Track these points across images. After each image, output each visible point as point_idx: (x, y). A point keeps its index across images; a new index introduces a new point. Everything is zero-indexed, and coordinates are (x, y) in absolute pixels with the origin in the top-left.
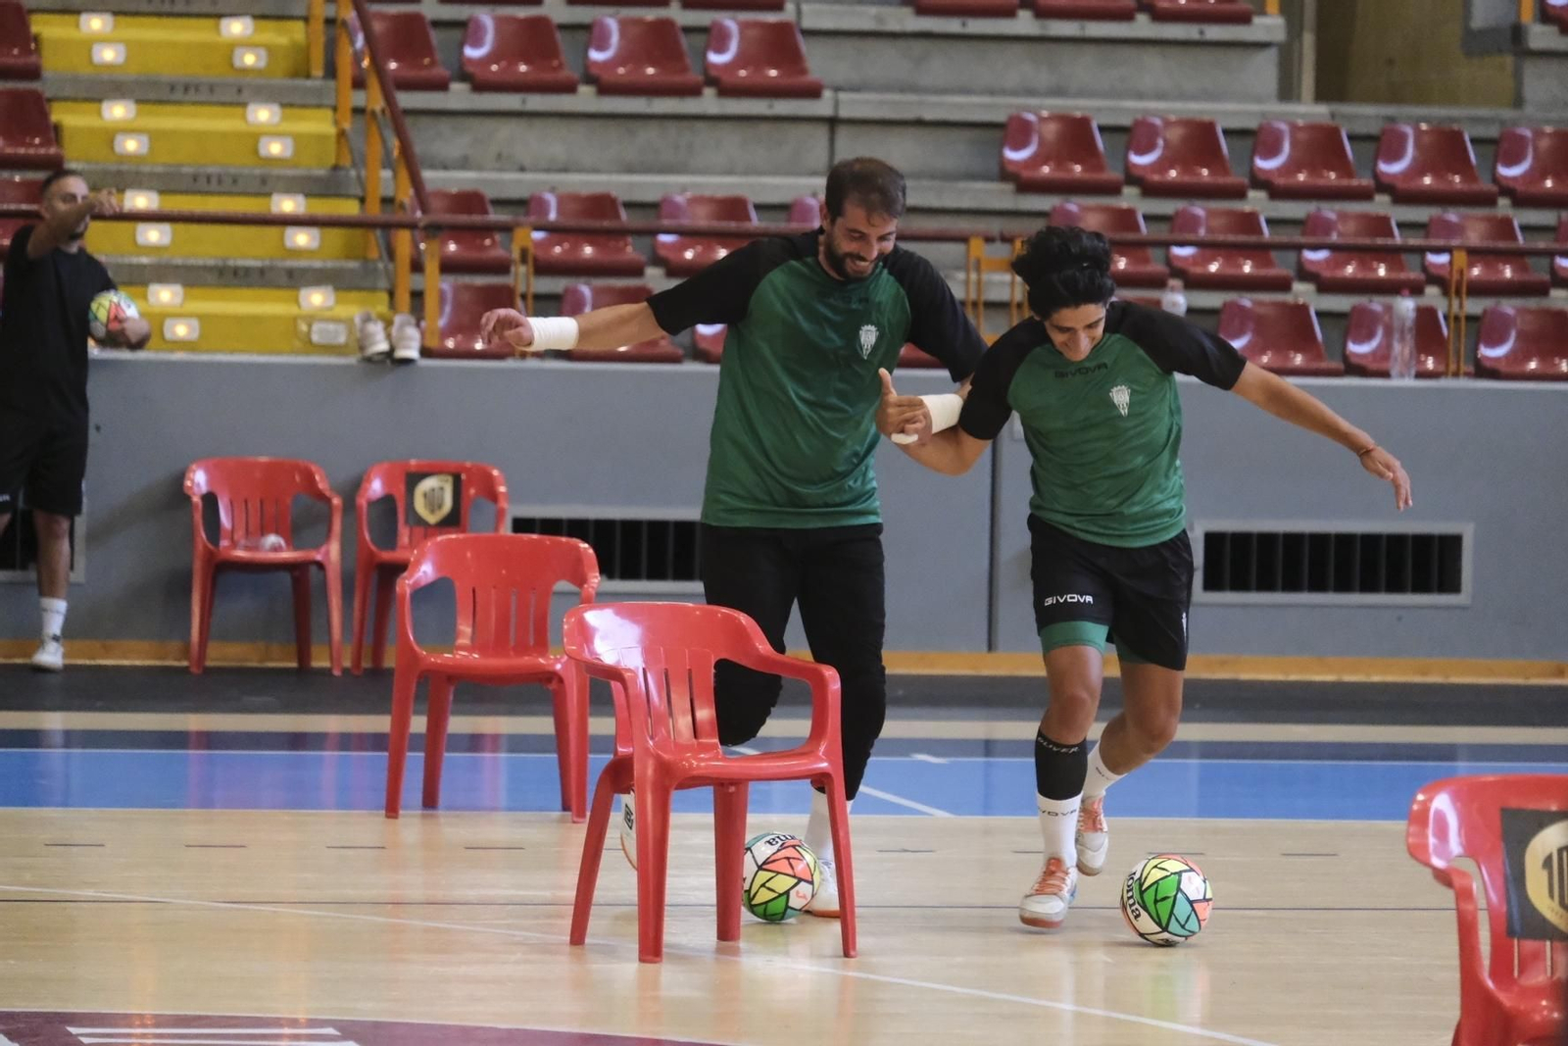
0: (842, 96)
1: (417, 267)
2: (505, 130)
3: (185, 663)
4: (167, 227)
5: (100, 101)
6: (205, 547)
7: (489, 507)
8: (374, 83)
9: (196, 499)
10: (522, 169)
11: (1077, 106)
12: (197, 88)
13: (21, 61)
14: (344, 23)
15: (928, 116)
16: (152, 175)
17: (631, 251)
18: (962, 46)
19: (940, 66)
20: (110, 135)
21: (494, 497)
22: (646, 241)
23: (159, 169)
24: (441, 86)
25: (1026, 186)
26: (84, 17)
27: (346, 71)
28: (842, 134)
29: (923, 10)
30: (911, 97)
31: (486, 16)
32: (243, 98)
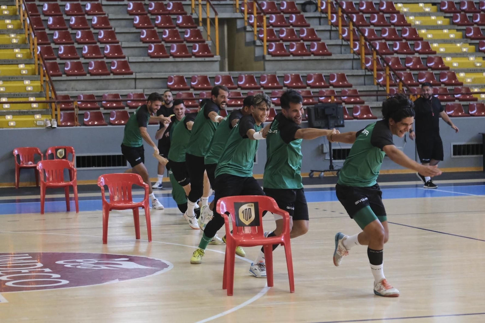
0: (137, 74)
1: (56, 110)
2: (73, 83)
3: (15, 187)
4: (9, 105)
6: (17, 164)
7: (71, 154)
8: (47, 76)
9: (15, 156)
10: (77, 90)
11: (181, 74)
12: (14, 78)
14: (41, 64)
15: (153, 77)
17: (97, 105)
18: (160, 63)
19: (156, 68)
21: (72, 152)
22: (100, 103)
23: (7, 94)
24: (61, 75)
27: (42, 74)
28: (137, 81)
29: (152, 57)
30: (150, 74)
31: (69, 62)
32: (23, 79)
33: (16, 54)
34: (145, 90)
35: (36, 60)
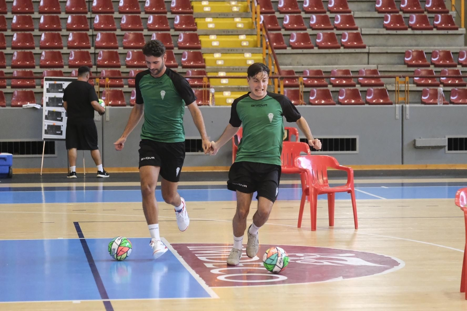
0: (370, 48)
1: (279, 86)
2: (299, 57)
4: (227, 79)
5: (213, 53)
6: (235, 146)
7: (294, 136)
8: (270, 48)
10: (303, 65)
11: (420, 49)
12: (234, 50)
13: (197, 46)
14: (264, 36)
15: (389, 51)
16: (224, 69)
17: (325, 82)
18: (396, 36)
19: (392, 41)
20: (216, 60)
21: (295, 134)
22: (329, 79)
23: (226, 67)
24: (285, 48)
25: (409, 66)
26: (210, 36)
27: (264, 45)
28: (371, 56)
29: (388, 29)
30: (385, 48)
31: (294, 33)
32: (243, 52)
33: (236, 23)
34: (379, 66)
35: (259, 30)
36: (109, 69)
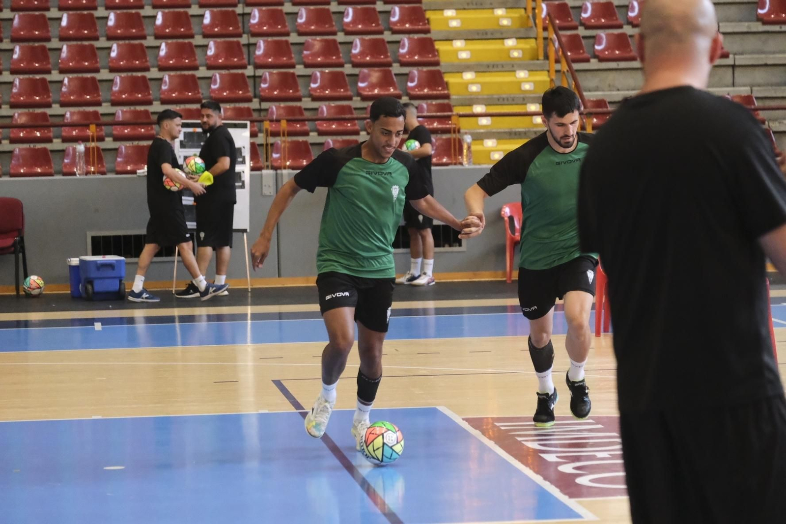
0: (737, 57)
2: (611, 76)
3: (504, 279)
4: (489, 118)
5: (462, 72)
6: (510, 236)
8: (563, 61)
9: (506, 219)
10: (618, 90)
12: (497, 66)
13: (433, 59)
14: (551, 39)
15: (770, 62)
16: (483, 99)
18: (780, 35)
19: (773, 43)
20: (466, 85)
23: (485, 97)
24: (587, 60)
26: (454, 42)
27: (552, 56)
28: (738, 71)
29: (765, 23)
30: (763, 56)
31: (602, 34)
32: (514, 69)
33: (498, 18)
34: (755, 89)
35: (540, 30)
36: (282, 105)
